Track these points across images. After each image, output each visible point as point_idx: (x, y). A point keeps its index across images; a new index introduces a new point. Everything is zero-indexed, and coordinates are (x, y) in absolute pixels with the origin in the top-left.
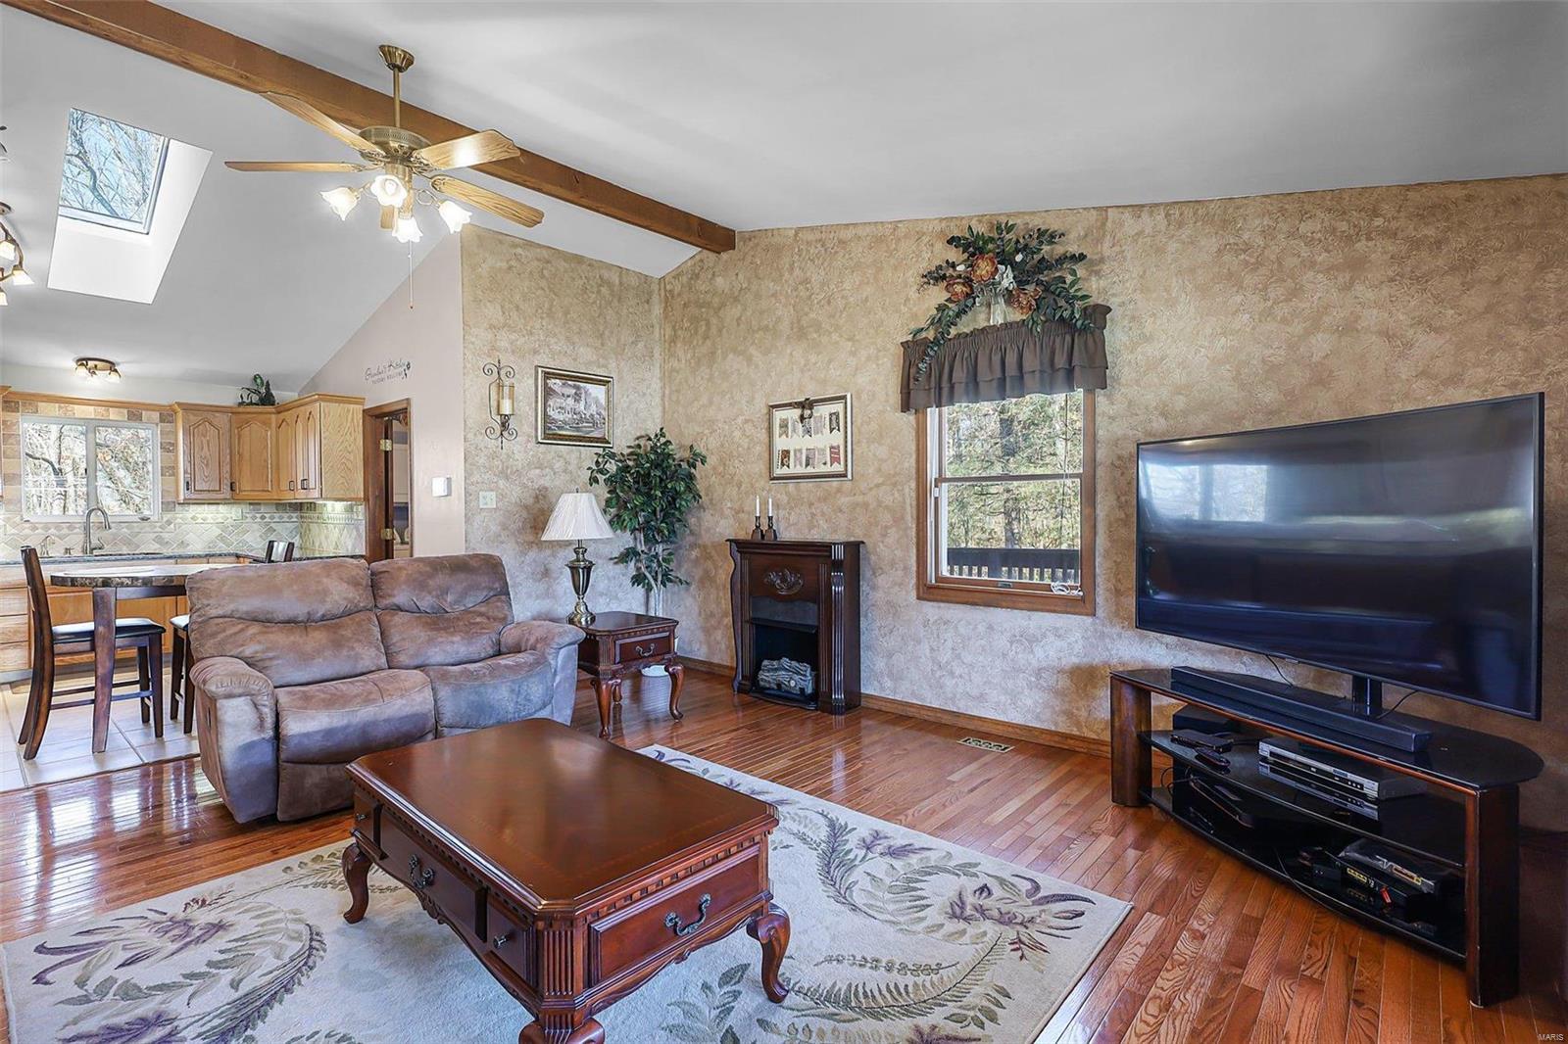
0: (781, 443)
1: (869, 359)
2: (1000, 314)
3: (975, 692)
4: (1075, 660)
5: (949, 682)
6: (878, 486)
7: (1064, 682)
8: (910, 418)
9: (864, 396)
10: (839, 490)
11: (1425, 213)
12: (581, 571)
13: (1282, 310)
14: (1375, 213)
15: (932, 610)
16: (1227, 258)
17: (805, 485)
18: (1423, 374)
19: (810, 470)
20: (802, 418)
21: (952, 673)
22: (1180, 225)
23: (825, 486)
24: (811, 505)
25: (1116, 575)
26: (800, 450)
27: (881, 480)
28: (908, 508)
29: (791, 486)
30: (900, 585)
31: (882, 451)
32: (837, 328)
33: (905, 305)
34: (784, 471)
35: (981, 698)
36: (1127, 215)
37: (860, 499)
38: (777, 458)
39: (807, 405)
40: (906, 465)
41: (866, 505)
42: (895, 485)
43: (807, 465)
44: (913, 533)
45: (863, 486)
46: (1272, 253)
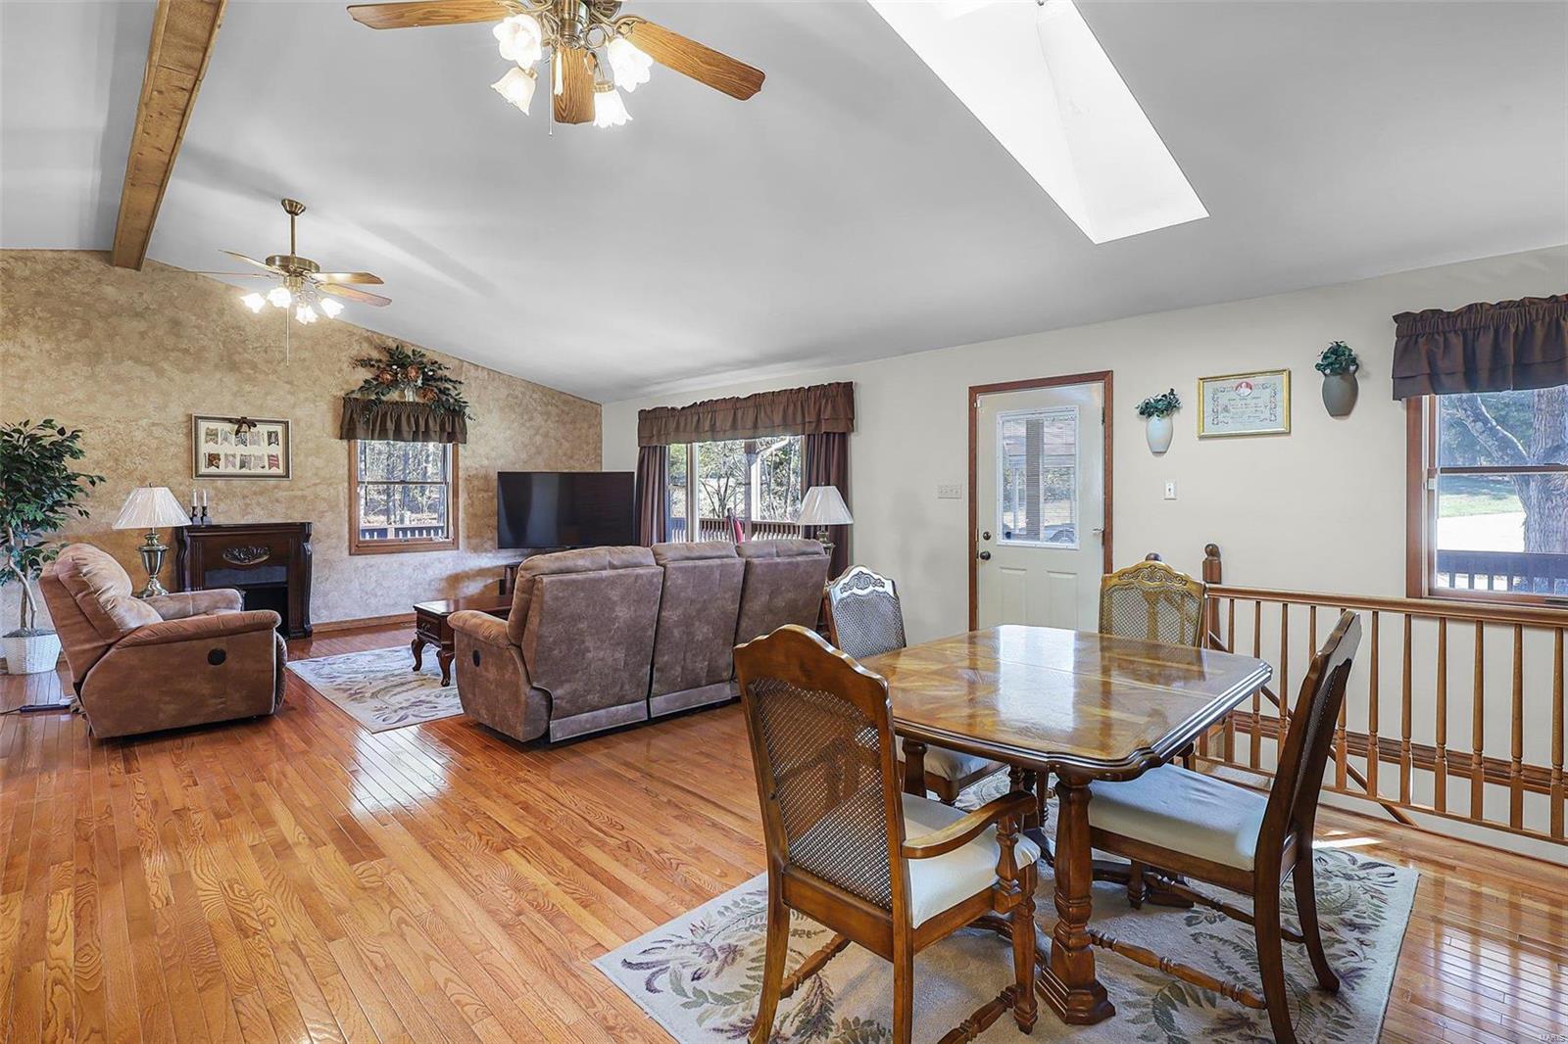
0: (206, 448)
1: (307, 399)
2: (410, 396)
3: (392, 602)
4: (449, 573)
5: (373, 601)
6: (315, 485)
7: (443, 584)
8: (345, 443)
9: (302, 424)
10: (276, 487)
11: (566, 402)
12: (159, 553)
13: (528, 425)
14: (553, 398)
15: (360, 561)
16: (510, 399)
17: (236, 482)
18: (565, 455)
19: (244, 471)
20: (238, 432)
21: (376, 596)
22: (493, 380)
23: (262, 483)
24: (245, 497)
25: (468, 529)
26: (234, 456)
27: (318, 481)
28: (342, 499)
29: (220, 483)
30: (335, 548)
31: (319, 463)
32: (275, 372)
33: (339, 373)
34: (213, 470)
35: (395, 605)
36: (472, 367)
37: (299, 493)
38: (203, 462)
39: (241, 422)
40: (340, 472)
41: (304, 497)
42: (331, 484)
43: (241, 467)
44: (346, 515)
45: (302, 484)
46: (525, 402)
